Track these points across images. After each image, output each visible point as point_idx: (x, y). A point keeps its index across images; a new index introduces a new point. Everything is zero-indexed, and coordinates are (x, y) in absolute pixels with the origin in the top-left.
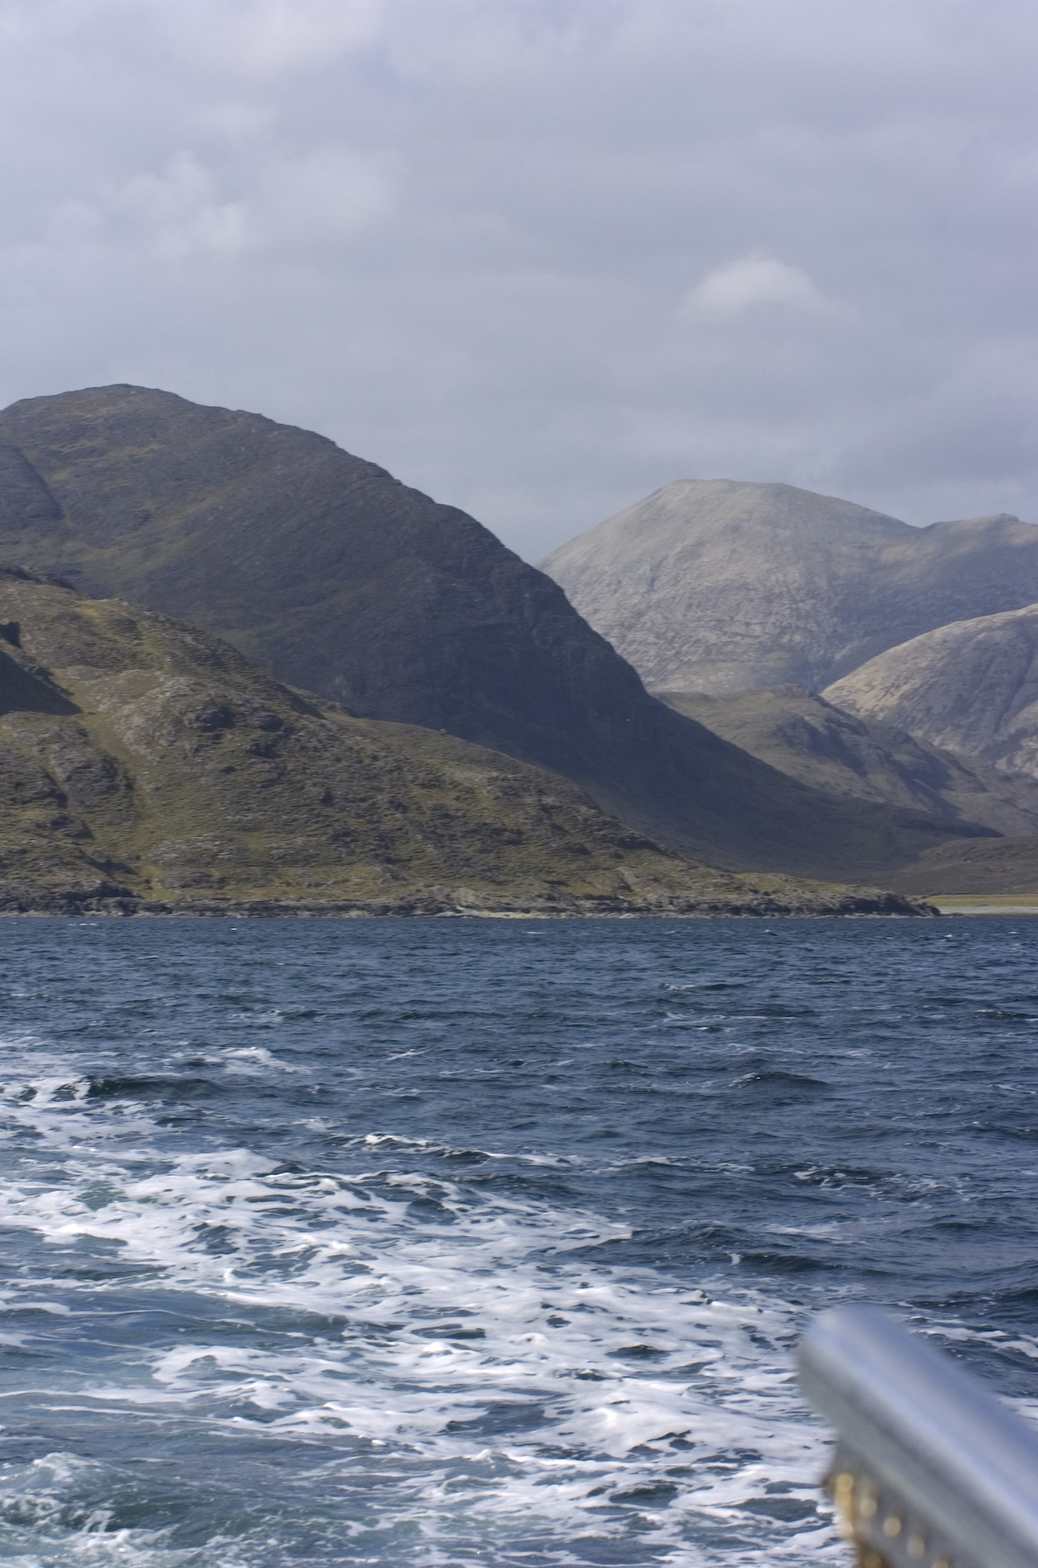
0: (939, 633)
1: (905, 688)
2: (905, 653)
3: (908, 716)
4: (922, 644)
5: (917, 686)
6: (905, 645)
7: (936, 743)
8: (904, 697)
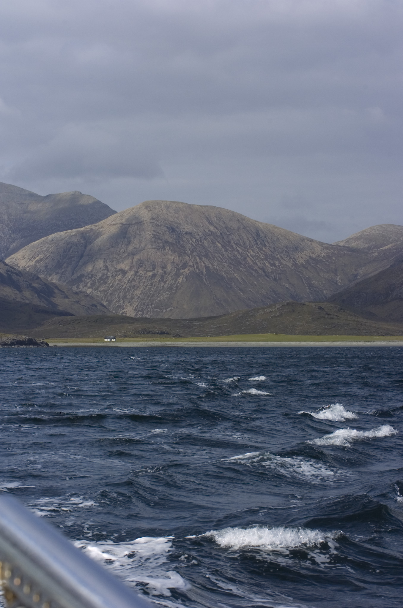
0: (50, 237)
1: (38, 258)
2: (37, 245)
3: (38, 269)
4: (44, 241)
5: (41, 258)
6: (37, 241)
7: (49, 280)
8: (37, 262)
